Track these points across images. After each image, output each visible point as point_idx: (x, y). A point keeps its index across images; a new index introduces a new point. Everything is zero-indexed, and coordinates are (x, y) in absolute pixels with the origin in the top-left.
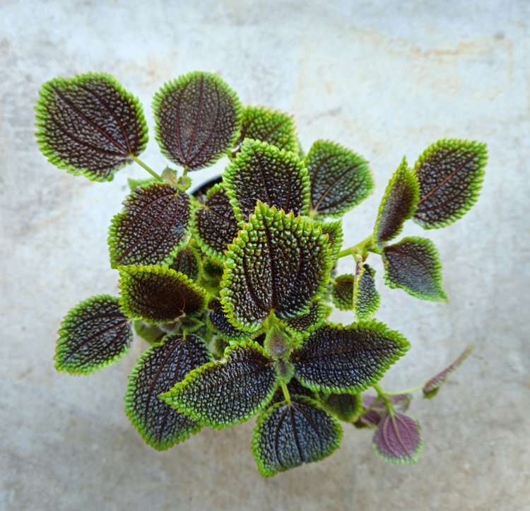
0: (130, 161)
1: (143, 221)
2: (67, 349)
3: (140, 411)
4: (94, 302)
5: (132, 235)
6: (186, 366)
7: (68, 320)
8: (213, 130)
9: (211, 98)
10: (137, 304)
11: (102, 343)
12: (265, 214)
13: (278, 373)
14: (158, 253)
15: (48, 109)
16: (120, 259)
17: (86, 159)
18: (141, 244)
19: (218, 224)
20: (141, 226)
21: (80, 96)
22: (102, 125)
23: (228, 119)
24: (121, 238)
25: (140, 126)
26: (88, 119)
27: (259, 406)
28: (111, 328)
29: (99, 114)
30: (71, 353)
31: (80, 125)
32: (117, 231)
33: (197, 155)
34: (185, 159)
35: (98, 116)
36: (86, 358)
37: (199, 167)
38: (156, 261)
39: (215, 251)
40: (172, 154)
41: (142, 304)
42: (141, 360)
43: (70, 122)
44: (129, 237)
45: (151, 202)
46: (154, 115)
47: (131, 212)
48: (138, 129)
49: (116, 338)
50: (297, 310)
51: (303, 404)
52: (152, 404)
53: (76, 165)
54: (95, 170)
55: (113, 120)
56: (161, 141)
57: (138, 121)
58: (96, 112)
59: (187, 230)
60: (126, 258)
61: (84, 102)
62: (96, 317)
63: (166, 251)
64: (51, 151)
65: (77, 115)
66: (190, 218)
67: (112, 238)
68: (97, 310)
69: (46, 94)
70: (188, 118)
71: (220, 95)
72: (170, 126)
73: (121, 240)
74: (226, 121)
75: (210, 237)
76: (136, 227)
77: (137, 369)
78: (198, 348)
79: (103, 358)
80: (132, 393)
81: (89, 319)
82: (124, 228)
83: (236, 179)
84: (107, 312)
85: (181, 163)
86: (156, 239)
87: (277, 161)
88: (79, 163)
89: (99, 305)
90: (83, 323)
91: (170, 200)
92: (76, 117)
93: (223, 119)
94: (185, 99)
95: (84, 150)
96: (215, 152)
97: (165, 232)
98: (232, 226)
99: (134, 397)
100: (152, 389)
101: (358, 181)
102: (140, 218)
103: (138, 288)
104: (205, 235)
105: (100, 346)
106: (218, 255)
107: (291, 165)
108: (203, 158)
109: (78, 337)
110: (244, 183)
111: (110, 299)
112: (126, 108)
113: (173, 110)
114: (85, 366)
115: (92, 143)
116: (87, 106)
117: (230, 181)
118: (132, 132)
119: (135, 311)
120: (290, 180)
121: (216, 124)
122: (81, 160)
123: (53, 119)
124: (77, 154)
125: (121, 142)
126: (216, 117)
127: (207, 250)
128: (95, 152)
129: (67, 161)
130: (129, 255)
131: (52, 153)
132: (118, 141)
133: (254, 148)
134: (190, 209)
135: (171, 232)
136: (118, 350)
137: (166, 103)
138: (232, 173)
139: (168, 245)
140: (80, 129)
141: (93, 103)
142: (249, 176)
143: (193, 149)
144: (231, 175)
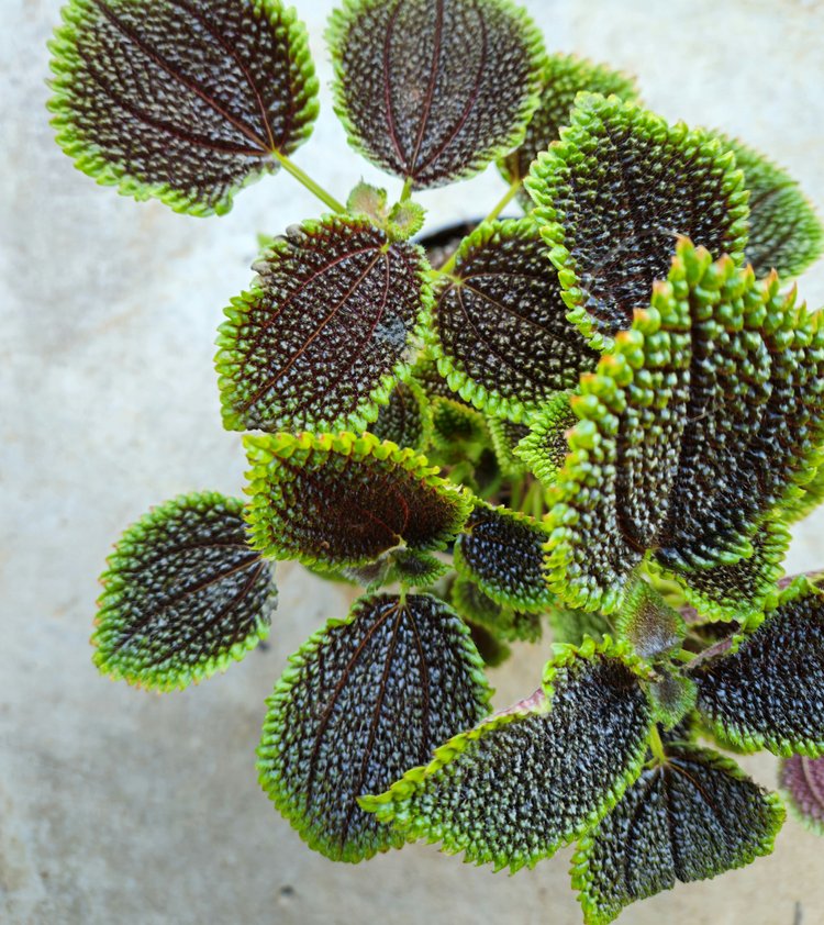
0: (272, 167)
1: (303, 311)
2: (121, 622)
3: (298, 780)
4: (184, 510)
5: (277, 346)
6: (407, 671)
7: (124, 551)
8: (473, 94)
9: (465, 22)
10: (290, 528)
11: (203, 610)
12: (696, 282)
13: (655, 703)
14: (340, 394)
15: (80, 47)
16: (247, 407)
17: (165, 161)
18: (299, 369)
19: (487, 320)
20: (298, 324)
21: (155, 14)
22: (205, 80)
23: (510, 67)
24: (248, 354)
25: (299, 78)
26: (174, 69)
27: (610, 794)
28: (225, 572)
29: (199, 54)
30: (131, 632)
31: (154, 83)
32: (240, 337)
33: (436, 150)
34: (406, 160)
35: (197, 60)
36: (166, 647)
37: (441, 179)
38: (336, 413)
39: (482, 388)
40: (375, 147)
41: (305, 527)
42: (299, 659)
43: (128, 77)
44: (268, 353)
45: (324, 265)
46: (330, 56)
47: (275, 290)
48: (293, 85)
49: (237, 598)
50: (723, 548)
51: (699, 764)
52: (325, 763)
53: (139, 174)
54: (186, 187)
55: (232, 66)
56: (350, 115)
57: (293, 67)
58: (191, 51)
59: (416, 335)
60: (261, 405)
61: (164, 29)
62: (189, 546)
63: (361, 387)
64: (82, 143)
65: (147, 59)
66: (421, 303)
67: (227, 356)
68: (191, 529)
69: (77, 15)
70: (410, 65)
71: (487, 16)
72: (368, 84)
73: (248, 359)
74: (506, 72)
75: (467, 351)
76: (287, 326)
77: (289, 682)
78: (439, 629)
79: (205, 650)
80: (275, 738)
81: (172, 550)
82: (256, 330)
83: (564, 195)
84: (214, 534)
85: (398, 169)
86: (335, 357)
87: (664, 151)
88: (149, 170)
89: (197, 517)
90: (157, 559)
91: (370, 259)
92: (146, 63)
93: (497, 66)
94: (402, 25)
95: (160, 141)
96: (481, 143)
97: (359, 339)
98: (524, 325)
99: (282, 747)
100: (325, 727)
101: (785, 223)
102: (297, 306)
103: (296, 490)
104: (456, 349)
105: (196, 618)
106: (489, 396)
107: (700, 160)
108: (452, 157)
109: (146, 594)
110: (583, 207)
111: (223, 502)
112: (263, 35)
113: (374, 47)
114: (161, 666)
115: (181, 123)
116: (170, 37)
117: (549, 198)
118: (277, 95)
119: (286, 545)
120: (695, 203)
121: (480, 80)
122: (154, 164)
123: (91, 70)
124: (144, 149)
125: (249, 119)
126: (478, 65)
127: (463, 385)
128: (187, 144)
129: (120, 167)
130: (269, 397)
131: (85, 148)
132: (245, 117)
133: (604, 116)
134: (421, 281)
135: (373, 340)
136: (241, 631)
137: (359, 32)
138: (552, 179)
139: (366, 373)
140: (153, 92)
141: (187, 29)
142: (593, 187)
143: (426, 137)
144: (550, 185)
